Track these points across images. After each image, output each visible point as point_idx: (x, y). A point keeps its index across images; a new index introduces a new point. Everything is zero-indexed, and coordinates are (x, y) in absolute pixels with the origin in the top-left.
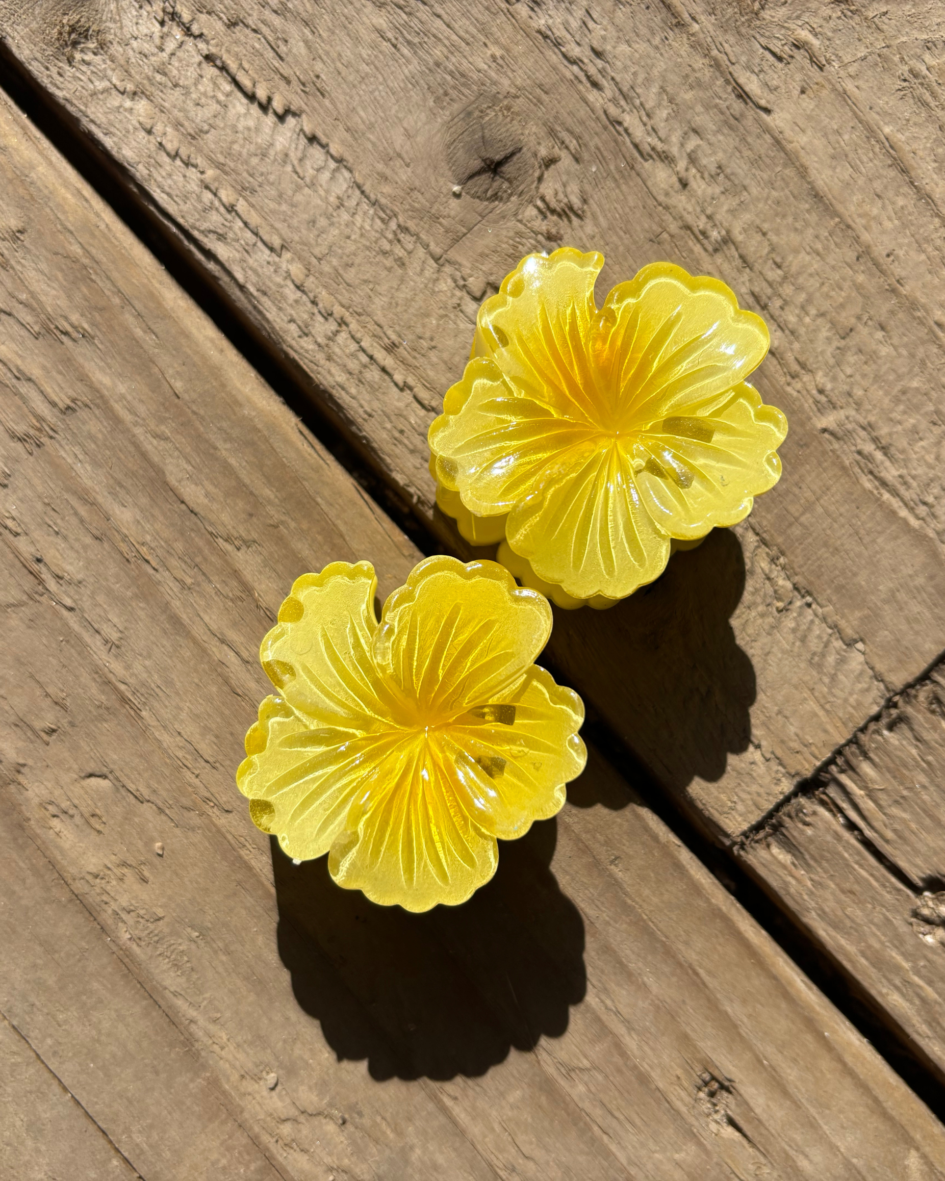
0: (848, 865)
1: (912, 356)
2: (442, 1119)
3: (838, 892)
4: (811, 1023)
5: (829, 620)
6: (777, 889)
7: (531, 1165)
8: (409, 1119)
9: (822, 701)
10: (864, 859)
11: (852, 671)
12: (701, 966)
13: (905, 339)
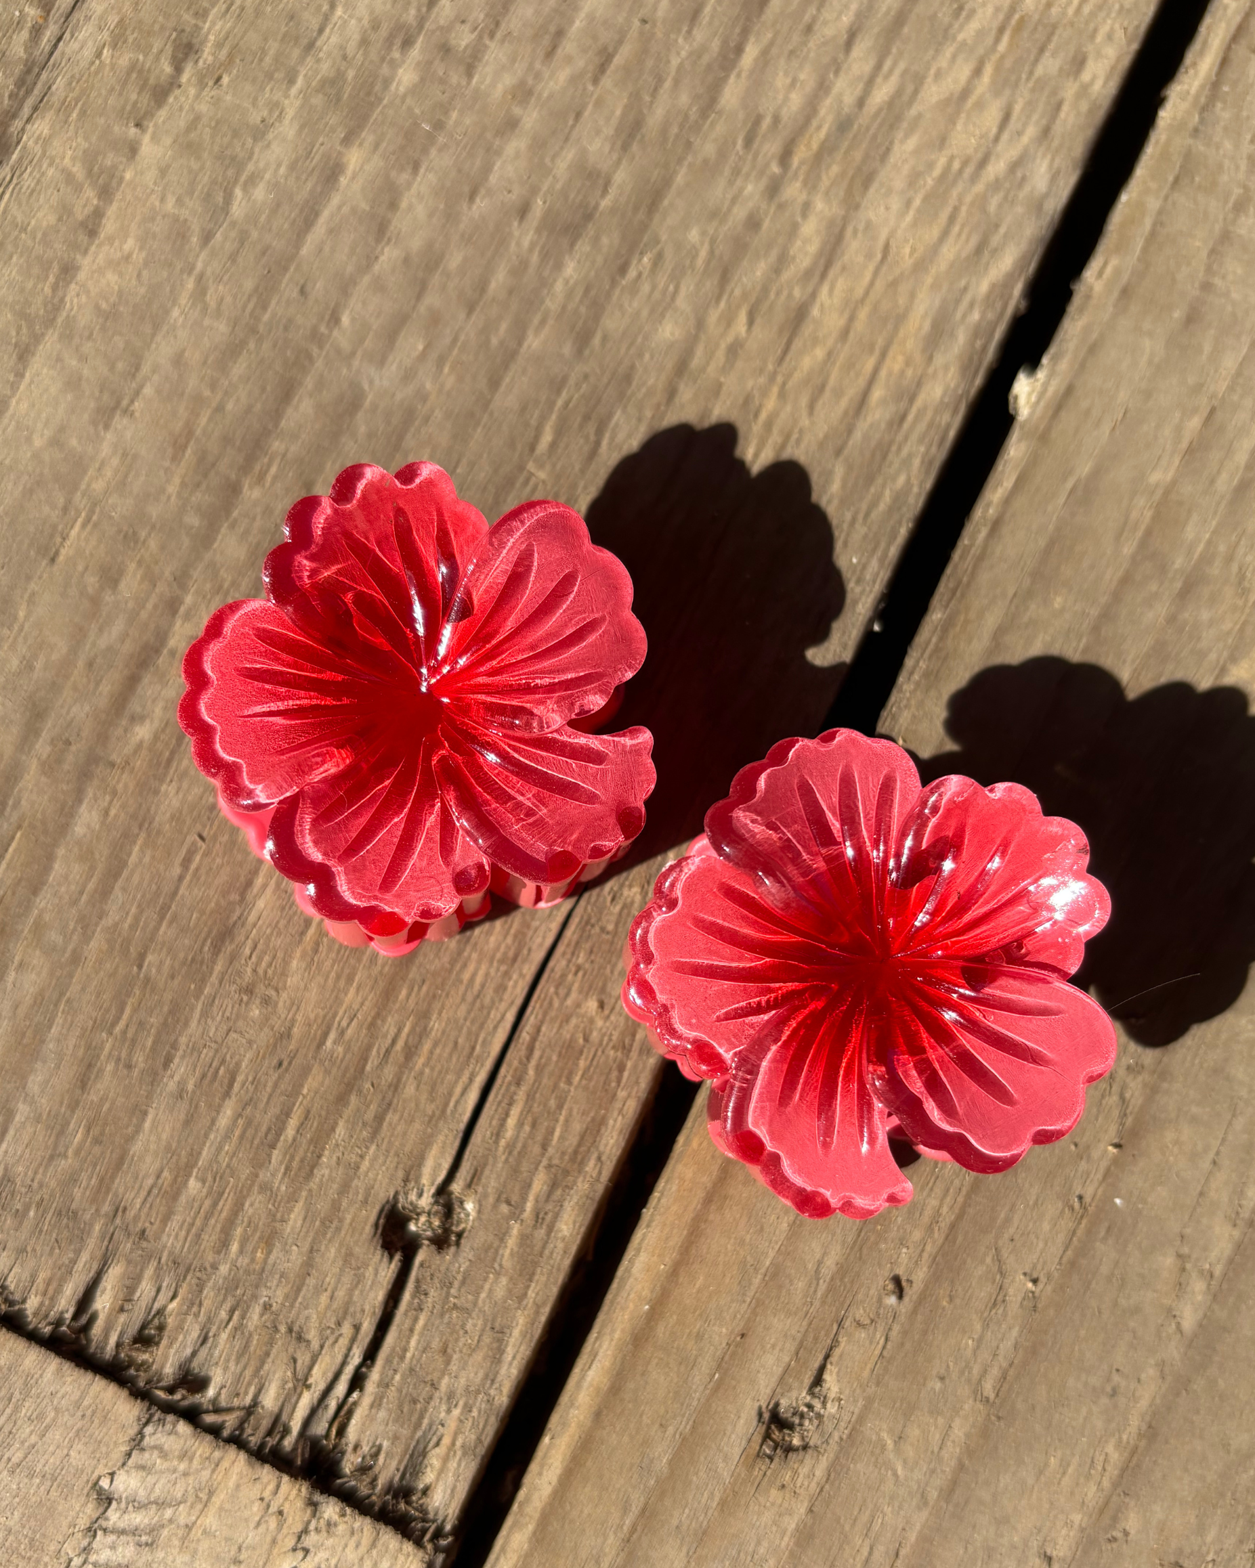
0: (412, 1370)
3: (453, 1367)
4: (639, 1338)
5: (85, 1543)
6: (478, 1460)
9: (199, 1506)
10: (393, 1349)
11: (143, 1481)
12: (620, 1527)
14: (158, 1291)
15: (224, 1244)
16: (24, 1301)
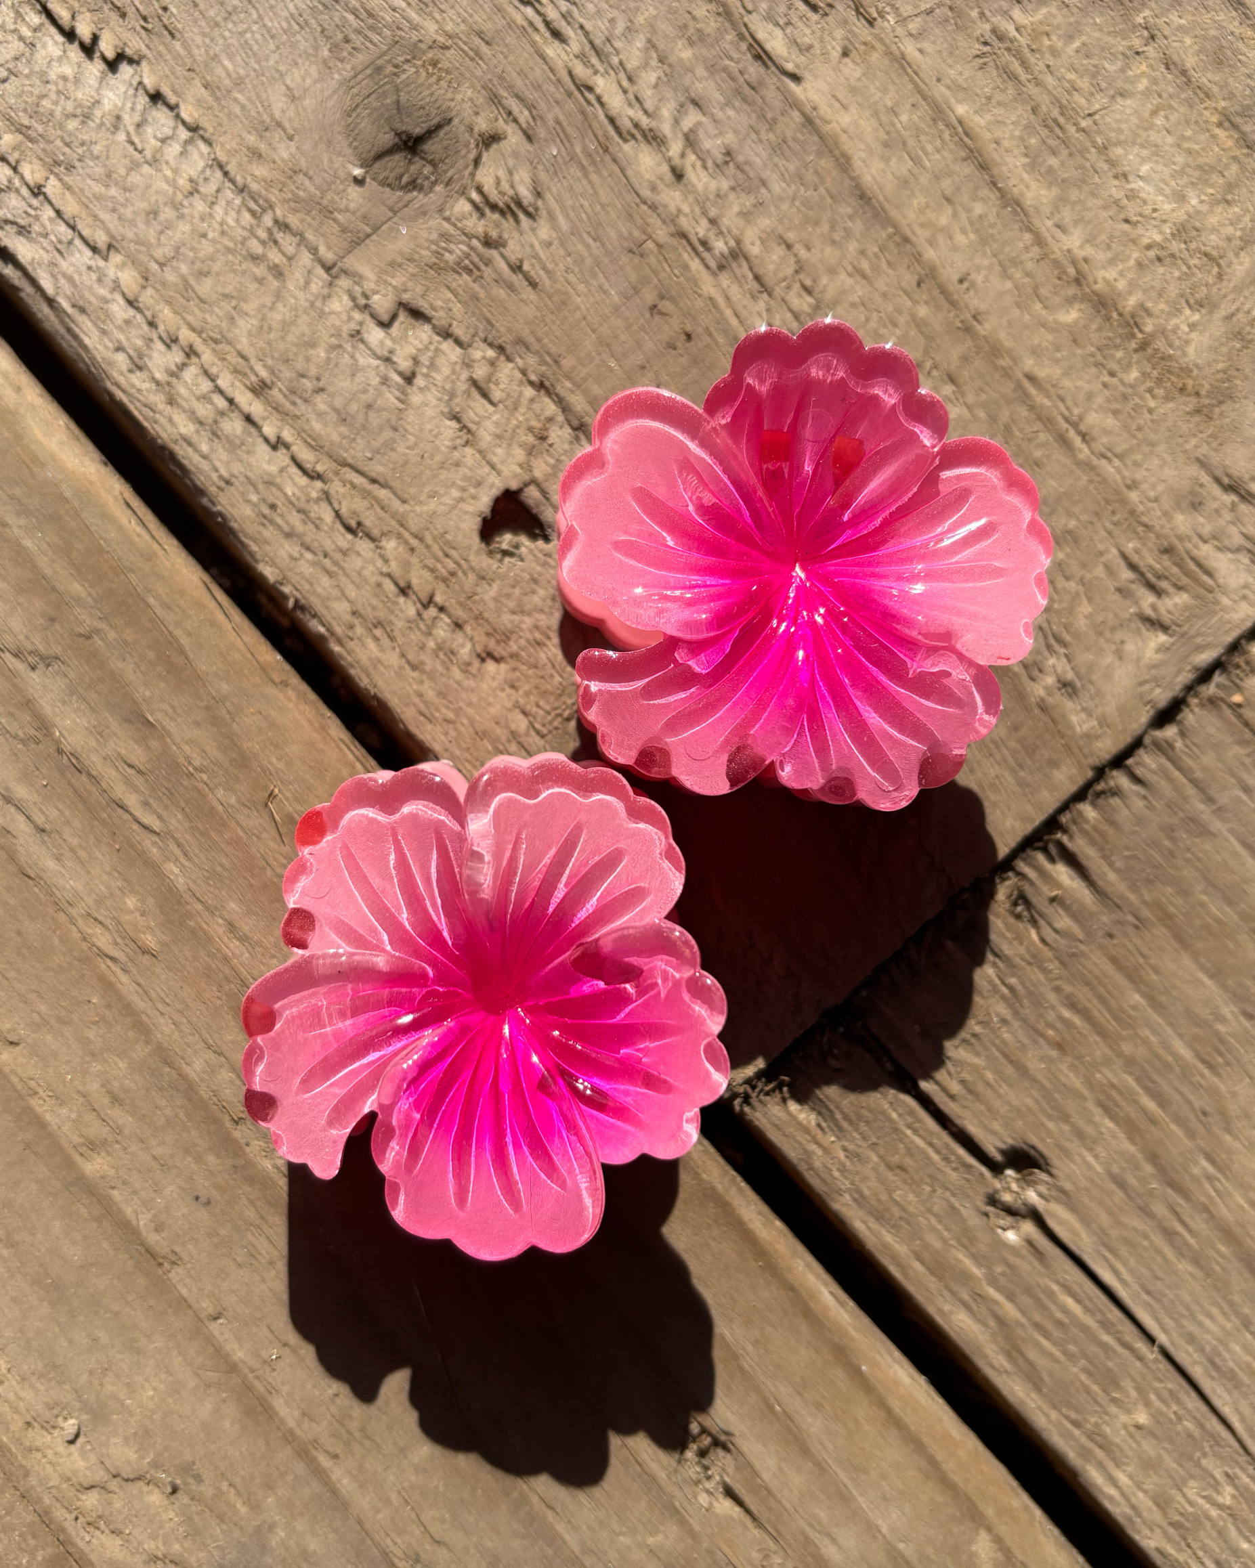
0: (896, 1130)
1: (993, 419)
2: (316, 1486)
3: (882, 1168)
4: (842, 1354)
6: (795, 1161)
7: (442, 1553)
8: (269, 1486)
10: (920, 1121)
13: (984, 396)
14: (1056, 931)
15: (1073, 1005)
16: (1093, 805)
